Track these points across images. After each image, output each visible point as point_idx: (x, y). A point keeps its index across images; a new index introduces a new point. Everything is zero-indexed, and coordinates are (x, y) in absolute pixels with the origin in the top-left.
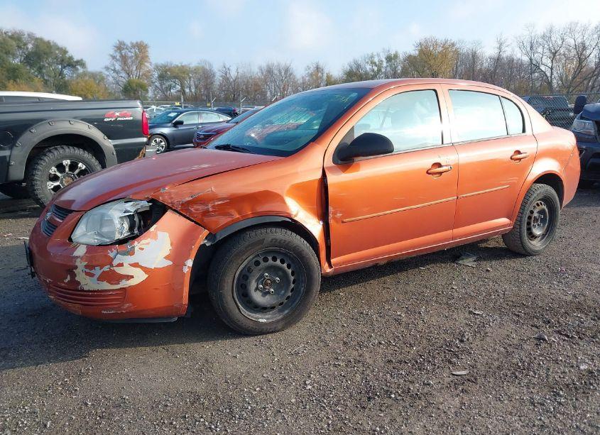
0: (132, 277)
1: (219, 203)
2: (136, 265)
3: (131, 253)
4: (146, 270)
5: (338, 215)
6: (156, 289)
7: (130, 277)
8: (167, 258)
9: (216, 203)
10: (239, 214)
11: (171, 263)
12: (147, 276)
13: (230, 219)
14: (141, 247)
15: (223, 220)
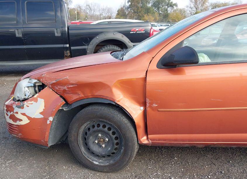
0: (22, 120)
1: (71, 86)
2: (24, 114)
3: (22, 107)
4: (29, 118)
5: (154, 105)
6: (34, 129)
7: (21, 120)
8: (41, 113)
9: (69, 86)
10: (84, 94)
11: (43, 117)
12: (29, 121)
13: (78, 97)
14: (28, 105)
15: (75, 97)
